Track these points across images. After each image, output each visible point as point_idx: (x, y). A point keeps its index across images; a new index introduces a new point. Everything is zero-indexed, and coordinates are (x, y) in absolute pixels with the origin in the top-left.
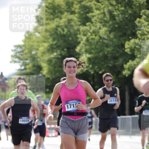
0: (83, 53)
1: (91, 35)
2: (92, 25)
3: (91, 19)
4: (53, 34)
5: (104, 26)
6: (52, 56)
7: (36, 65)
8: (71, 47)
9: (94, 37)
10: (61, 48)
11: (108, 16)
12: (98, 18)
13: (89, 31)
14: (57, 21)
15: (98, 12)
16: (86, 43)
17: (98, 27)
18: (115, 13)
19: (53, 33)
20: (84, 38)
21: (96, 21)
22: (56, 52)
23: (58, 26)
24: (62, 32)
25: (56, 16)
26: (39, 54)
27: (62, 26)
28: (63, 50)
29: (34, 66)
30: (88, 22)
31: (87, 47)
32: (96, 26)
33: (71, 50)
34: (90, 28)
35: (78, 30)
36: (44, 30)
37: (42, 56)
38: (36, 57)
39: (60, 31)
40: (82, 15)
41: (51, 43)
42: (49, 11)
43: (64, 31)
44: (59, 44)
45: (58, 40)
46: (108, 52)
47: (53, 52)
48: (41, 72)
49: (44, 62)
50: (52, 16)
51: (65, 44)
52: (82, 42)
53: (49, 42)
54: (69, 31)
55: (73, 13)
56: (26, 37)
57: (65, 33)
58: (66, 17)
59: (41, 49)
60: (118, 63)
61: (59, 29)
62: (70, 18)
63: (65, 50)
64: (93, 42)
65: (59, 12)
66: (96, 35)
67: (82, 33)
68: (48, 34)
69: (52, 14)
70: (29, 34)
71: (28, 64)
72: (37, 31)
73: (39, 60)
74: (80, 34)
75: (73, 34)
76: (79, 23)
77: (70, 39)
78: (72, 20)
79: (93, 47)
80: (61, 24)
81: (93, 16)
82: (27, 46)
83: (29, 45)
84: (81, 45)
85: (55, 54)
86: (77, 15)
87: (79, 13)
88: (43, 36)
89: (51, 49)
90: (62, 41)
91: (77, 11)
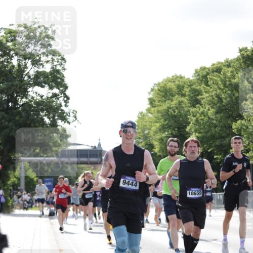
0: (193, 132)
1: (200, 116)
2: (201, 107)
3: (200, 101)
4: (165, 115)
5: (212, 107)
6: (164, 135)
7: (148, 143)
8: (181, 126)
9: (203, 117)
10: (172, 128)
11: (216, 99)
12: (207, 100)
13: (198, 112)
14: (168, 103)
15: (207, 95)
16: (195, 123)
17: (207, 108)
18: (223, 96)
19: (165, 113)
20: (194, 119)
21: (205, 102)
22: (168, 131)
23: (169, 108)
24: (173, 113)
25: (168, 98)
26: (152, 134)
27: (173, 107)
28: (174, 129)
29: (146, 144)
30: (197, 104)
31: (197, 127)
32: (205, 108)
33: (181, 130)
34: (199, 110)
35: (189, 111)
36: (156, 111)
37: (154, 135)
38: (149, 136)
39: (171, 113)
40: (192, 97)
41: (163, 123)
42: (161, 94)
43: (175, 112)
44: (170, 124)
45: (169, 121)
46: (216, 131)
47: (164, 132)
48: (153, 150)
49: (155, 141)
50: (163, 98)
51: (176, 124)
52: (191, 123)
53: (161, 123)
54: (180, 112)
55: (183, 95)
56: (139, 118)
57: (176, 114)
58: (177, 99)
59: (153, 128)
60: (225, 142)
61: (171, 110)
62: (181, 101)
63: (176, 129)
64: (202, 122)
65: (170, 95)
66: (205, 116)
67: (192, 114)
68: (160, 115)
69: (164, 97)
70: (142, 114)
71: (141, 143)
72: (150, 112)
73: (151, 138)
74: (190, 115)
75: (183, 114)
76: (190, 105)
77: (181, 119)
78: (182, 102)
79: (202, 127)
80: (171, 106)
81: (202, 99)
82: (140, 126)
83: (142, 125)
84: (191, 124)
85: (166, 133)
86: (187, 97)
87: (189, 95)
88: (155, 117)
89: (163, 129)
90: (173, 121)
91: (187, 93)
